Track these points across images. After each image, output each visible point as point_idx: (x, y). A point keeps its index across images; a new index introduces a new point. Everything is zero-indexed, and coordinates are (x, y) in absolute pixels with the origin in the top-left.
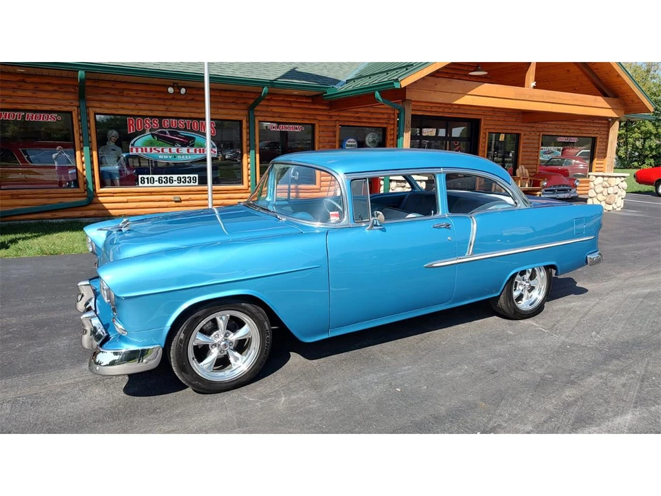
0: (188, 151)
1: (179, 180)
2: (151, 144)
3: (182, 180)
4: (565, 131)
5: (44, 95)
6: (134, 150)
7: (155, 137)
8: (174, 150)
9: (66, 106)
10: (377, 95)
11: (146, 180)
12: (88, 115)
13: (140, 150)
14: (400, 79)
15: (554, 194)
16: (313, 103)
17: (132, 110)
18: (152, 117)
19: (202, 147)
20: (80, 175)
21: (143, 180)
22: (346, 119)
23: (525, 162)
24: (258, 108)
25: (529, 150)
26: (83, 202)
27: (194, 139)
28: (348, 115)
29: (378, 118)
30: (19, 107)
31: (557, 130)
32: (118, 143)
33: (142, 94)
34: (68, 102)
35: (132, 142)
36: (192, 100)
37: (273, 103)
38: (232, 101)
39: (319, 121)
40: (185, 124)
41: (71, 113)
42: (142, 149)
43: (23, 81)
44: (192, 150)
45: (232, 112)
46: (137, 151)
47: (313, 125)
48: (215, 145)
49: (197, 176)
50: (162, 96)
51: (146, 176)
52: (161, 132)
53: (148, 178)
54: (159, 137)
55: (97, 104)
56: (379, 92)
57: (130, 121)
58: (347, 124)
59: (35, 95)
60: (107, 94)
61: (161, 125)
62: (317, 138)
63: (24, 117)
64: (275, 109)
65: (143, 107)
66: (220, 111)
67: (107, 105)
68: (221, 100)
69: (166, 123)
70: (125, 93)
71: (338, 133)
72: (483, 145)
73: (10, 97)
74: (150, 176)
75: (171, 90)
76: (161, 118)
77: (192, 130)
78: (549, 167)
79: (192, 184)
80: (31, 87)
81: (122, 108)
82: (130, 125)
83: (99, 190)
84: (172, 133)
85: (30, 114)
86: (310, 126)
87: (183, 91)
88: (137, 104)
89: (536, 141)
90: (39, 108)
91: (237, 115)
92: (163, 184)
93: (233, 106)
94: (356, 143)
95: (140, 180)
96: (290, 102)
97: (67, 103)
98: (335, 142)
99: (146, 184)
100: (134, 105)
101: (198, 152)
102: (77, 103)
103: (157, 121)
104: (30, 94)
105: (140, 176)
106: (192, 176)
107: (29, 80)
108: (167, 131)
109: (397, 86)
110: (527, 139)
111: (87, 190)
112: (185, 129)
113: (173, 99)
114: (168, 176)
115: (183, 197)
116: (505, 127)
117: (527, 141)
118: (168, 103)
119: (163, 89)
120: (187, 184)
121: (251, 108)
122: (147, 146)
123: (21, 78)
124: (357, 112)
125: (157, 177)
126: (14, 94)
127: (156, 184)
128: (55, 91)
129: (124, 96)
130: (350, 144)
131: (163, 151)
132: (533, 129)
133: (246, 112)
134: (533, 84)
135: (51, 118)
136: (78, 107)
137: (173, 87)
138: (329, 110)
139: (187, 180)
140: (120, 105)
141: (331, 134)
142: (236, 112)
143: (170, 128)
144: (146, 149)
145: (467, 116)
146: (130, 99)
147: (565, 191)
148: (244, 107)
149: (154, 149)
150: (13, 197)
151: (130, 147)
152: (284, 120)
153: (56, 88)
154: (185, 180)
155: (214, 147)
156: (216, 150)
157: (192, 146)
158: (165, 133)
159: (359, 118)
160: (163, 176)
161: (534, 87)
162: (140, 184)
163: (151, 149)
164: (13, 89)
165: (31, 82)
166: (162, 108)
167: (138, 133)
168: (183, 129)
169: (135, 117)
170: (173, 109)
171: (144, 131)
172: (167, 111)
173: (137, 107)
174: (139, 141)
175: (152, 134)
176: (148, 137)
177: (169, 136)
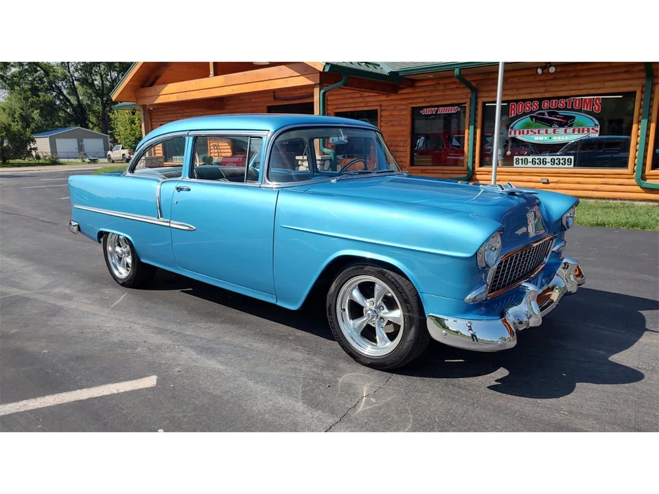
0: (565, 132)
1: (553, 161)
2: (528, 126)
3: (556, 161)
5: (450, 92)
6: (513, 132)
7: (534, 119)
8: (550, 130)
9: (462, 99)
11: (520, 161)
12: (476, 104)
13: (517, 132)
17: (512, 95)
18: (532, 100)
19: (582, 126)
21: (518, 160)
26: (465, 178)
27: (574, 117)
30: (435, 104)
33: (525, 79)
34: (464, 95)
35: (511, 126)
36: (575, 76)
40: (566, 103)
41: (465, 104)
42: (520, 132)
43: (438, 84)
44: (570, 130)
45: (623, 83)
46: (515, 134)
48: (597, 122)
49: (572, 157)
51: (520, 157)
52: (540, 114)
53: (522, 159)
54: (536, 118)
55: (486, 95)
57: (513, 106)
59: (444, 93)
61: (540, 105)
63: (437, 110)
65: (523, 91)
66: (607, 84)
67: (493, 93)
68: (610, 72)
69: (546, 104)
73: (429, 97)
74: (524, 157)
75: (539, 71)
76: (541, 100)
77: (572, 109)
79: (566, 166)
80: (442, 88)
81: (505, 95)
82: (512, 110)
83: (478, 168)
84: (550, 114)
85: (441, 108)
87: (552, 69)
88: (518, 89)
90: (445, 103)
91: (630, 85)
92: (536, 165)
93: (625, 76)
95: (515, 161)
97: (463, 96)
99: (520, 165)
100: (514, 91)
101: (576, 132)
102: (470, 96)
103: (537, 103)
104: (440, 93)
105: (515, 157)
106: (567, 157)
107: (441, 82)
108: (545, 112)
111: (468, 168)
112: (565, 109)
113: (555, 79)
114: (542, 157)
115: (551, 179)
118: (548, 83)
120: (561, 166)
121: (648, 76)
122: (525, 128)
123: (437, 81)
125: (530, 158)
126: (431, 95)
127: (530, 165)
128: (457, 88)
131: (539, 133)
133: (642, 81)
135: (453, 110)
136: (471, 98)
139: (561, 161)
142: (629, 82)
143: (550, 108)
144: (523, 131)
146: (513, 86)
148: (643, 74)
149: (531, 131)
151: (510, 130)
153: (458, 86)
154: (559, 162)
155: (596, 125)
156: (598, 129)
157: (571, 126)
158: (543, 114)
160: (537, 157)
162: (515, 165)
163: (528, 131)
164: (432, 91)
165: (443, 84)
166: (542, 90)
167: (518, 117)
168: (562, 109)
169: (517, 101)
170: (554, 89)
171: (524, 114)
172: (546, 92)
173: (518, 92)
174: (518, 124)
175: (532, 117)
176: (527, 119)
177: (547, 117)
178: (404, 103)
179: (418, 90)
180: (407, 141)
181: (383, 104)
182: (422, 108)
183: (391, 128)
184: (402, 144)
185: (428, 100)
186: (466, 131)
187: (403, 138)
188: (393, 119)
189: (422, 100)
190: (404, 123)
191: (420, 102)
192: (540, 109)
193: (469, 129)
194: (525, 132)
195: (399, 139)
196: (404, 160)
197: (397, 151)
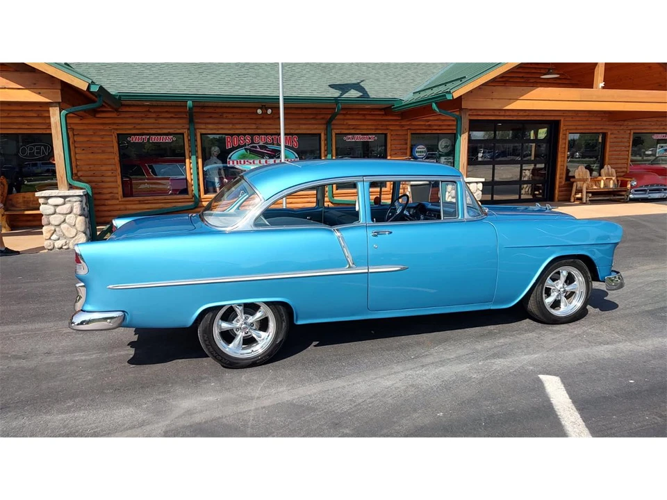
0: (275, 162)
2: (243, 157)
4: (662, 127)
5: (164, 121)
6: (231, 162)
7: (248, 151)
8: (263, 161)
9: (179, 129)
10: (434, 106)
12: (196, 135)
13: (235, 162)
14: (452, 91)
15: (645, 194)
16: (386, 114)
17: (229, 129)
18: (245, 135)
20: (189, 184)
22: (417, 127)
23: (613, 162)
24: (334, 122)
25: (618, 149)
26: (192, 205)
28: (419, 124)
29: (449, 125)
30: (146, 132)
31: (653, 127)
32: (219, 157)
33: (238, 116)
34: (181, 126)
35: (229, 156)
37: (348, 117)
38: (312, 117)
39: (392, 130)
40: (272, 138)
41: (183, 134)
42: (237, 162)
43: (149, 111)
45: (311, 127)
46: (233, 163)
47: (386, 135)
48: (297, 155)
50: (254, 116)
52: (252, 147)
54: (250, 150)
55: (203, 126)
56: (436, 103)
57: (228, 139)
58: (418, 132)
59: (157, 122)
60: (211, 117)
61: (252, 139)
62: (389, 146)
63: (149, 139)
64: (350, 122)
65: (238, 126)
66: (302, 126)
67: (210, 126)
68: (304, 117)
69: (256, 138)
70: (225, 115)
71: (409, 141)
72: (563, 146)
73: (139, 124)
75: (259, 111)
76: (252, 135)
78: (654, 166)
80: (154, 115)
81: (222, 128)
82: (228, 142)
83: (203, 196)
85: (153, 137)
86: (383, 135)
87: (269, 111)
88: (233, 124)
89: (626, 140)
90: (159, 131)
91: (316, 129)
93: (313, 121)
94: (425, 149)
96: (364, 115)
97: (179, 126)
98: (406, 149)
100: (231, 126)
102: (187, 126)
103: (249, 137)
104: (153, 121)
107: (152, 110)
108: (257, 145)
109: (449, 97)
110: (615, 138)
111: (194, 196)
112: (272, 144)
113: (263, 118)
116: (589, 127)
117: (615, 140)
118: (259, 122)
119: (254, 111)
121: (329, 123)
122: (242, 158)
123: (147, 109)
124: (428, 121)
126: (142, 122)
128: (172, 117)
129: (223, 118)
130: (420, 150)
131: (253, 162)
132: (622, 127)
133: (323, 127)
134: (602, 84)
135: (168, 139)
136: (188, 129)
137: (261, 108)
138: (402, 119)
140: (221, 126)
141: (403, 142)
142: (316, 126)
143: (260, 142)
144: (240, 161)
145: (544, 118)
146: (229, 121)
147: (658, 190)
148: (324, 121)
149: (247, 161)
150: (140, 202)
151: (228, 160)
152: (358, 132)
153: (172, 115)
156: (298, 160)
158: (256, 147)
159: (430, 125)
161: (603, 88)
163: (244, 162)
164: (142, 118)
165: (154, 112)
166: (254, 126)
167: (233, 149)
168: (270, 144)
169: (232, 135)
170: (263, 127)
171: (239, 147)
172: (257, 129)
173: (234, 127)
174: (235, 155)
175: (245, 149)
176: (242, 151)
177: (259, 150)
178: (107, 128)
179: (122, 116)
180: (116, 170)
181: (75, 127)
182: (130, 135)
183: (91, 156)
184: (110, 173)
185: (138, 127)
186: (187, 161)
187: (109, 167)
188: (94, 145)
189: (130, 127)
190: (110, 150)
191: (130, 129)
192: (253, 143)
193: (190, 158)
194: (242, 162)
195: (104, 168)
196: (115, 191)
197: (103, 182)
